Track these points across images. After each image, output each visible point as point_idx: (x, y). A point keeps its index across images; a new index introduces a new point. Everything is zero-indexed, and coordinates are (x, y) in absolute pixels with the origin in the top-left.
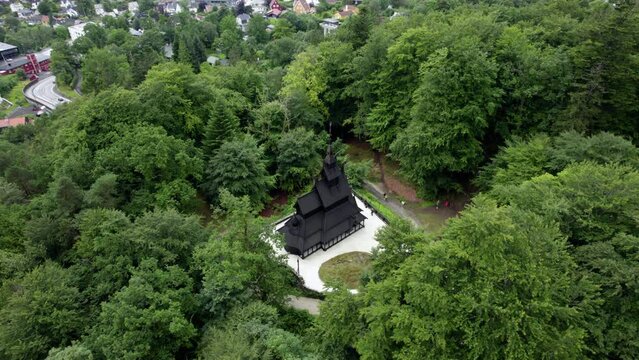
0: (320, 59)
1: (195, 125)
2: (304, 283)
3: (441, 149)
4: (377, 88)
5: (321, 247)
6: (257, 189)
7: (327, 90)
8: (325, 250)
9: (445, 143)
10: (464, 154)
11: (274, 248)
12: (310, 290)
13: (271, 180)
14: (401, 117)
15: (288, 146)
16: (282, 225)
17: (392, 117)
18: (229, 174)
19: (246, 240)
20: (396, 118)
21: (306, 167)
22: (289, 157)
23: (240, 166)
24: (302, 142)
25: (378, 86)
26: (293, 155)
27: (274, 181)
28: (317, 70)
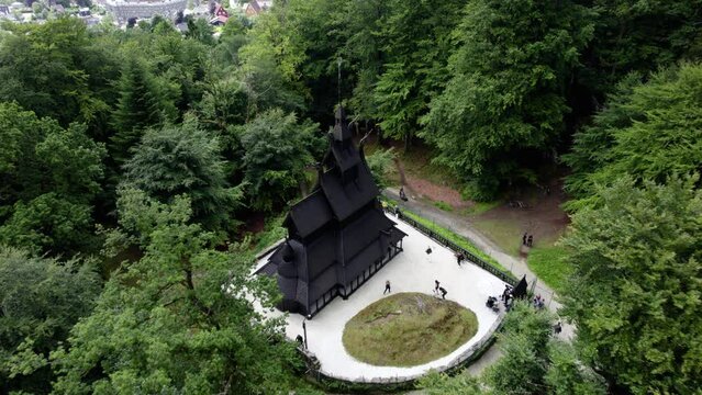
0: (292, 18)
1: (97, 114)
2: (319, 366)
3: (510, 111)
4: (387, 42)
5: (338, 294)
6: (212, 207)
7: (307, 62)
8: (345, 298)
9: (517, 100)
10: (544, 118)
11: (258, 307)
12: (333, 380)
13: (236, 193)
14: (428, 81)
15: (258, 138)
16: (264, 262)
17: (412, 84)
18: (160, 185)
19: (193, 298)
20: (419, 84)
21: (290, 169)
22: (261, 155)
23: (178, 170)
24: (279, 130)
25: (386, 39)
26: (267, 151)
27: (241, 194)
28: (290, 33)
